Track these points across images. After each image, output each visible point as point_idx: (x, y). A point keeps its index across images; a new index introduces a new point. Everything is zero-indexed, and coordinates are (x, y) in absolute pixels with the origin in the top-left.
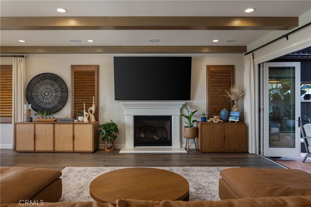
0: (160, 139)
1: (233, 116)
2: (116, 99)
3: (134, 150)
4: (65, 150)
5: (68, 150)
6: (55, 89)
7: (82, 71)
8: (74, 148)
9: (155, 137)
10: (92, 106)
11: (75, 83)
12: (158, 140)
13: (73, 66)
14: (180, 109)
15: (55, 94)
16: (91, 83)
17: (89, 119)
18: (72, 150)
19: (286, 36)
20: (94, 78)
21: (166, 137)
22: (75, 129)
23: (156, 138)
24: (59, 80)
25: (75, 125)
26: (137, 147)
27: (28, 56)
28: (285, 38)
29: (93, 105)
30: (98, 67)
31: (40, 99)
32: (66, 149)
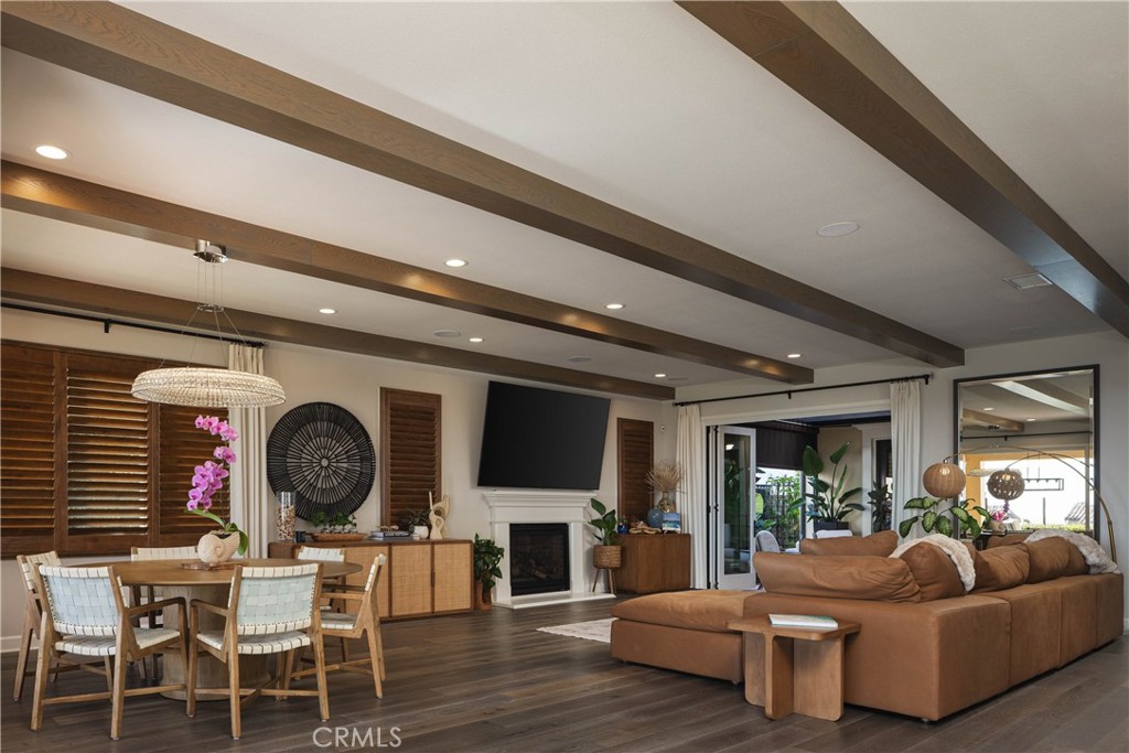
1: (670, 522)
4: (414, 612)
5: (421, 611)
6: (346, 452)
7: (408, 406)
8: (433, 606)
11: (391, 436)
15: (346, 465)
16: (427, 439)
18: (429, 610)
19: (789, 393)
20: (434, 427)
22: (436, 556)
25: (436, 547)
28: (787, 395)
30: (440, 398)
31: (309, 478)
32: (418, 610)
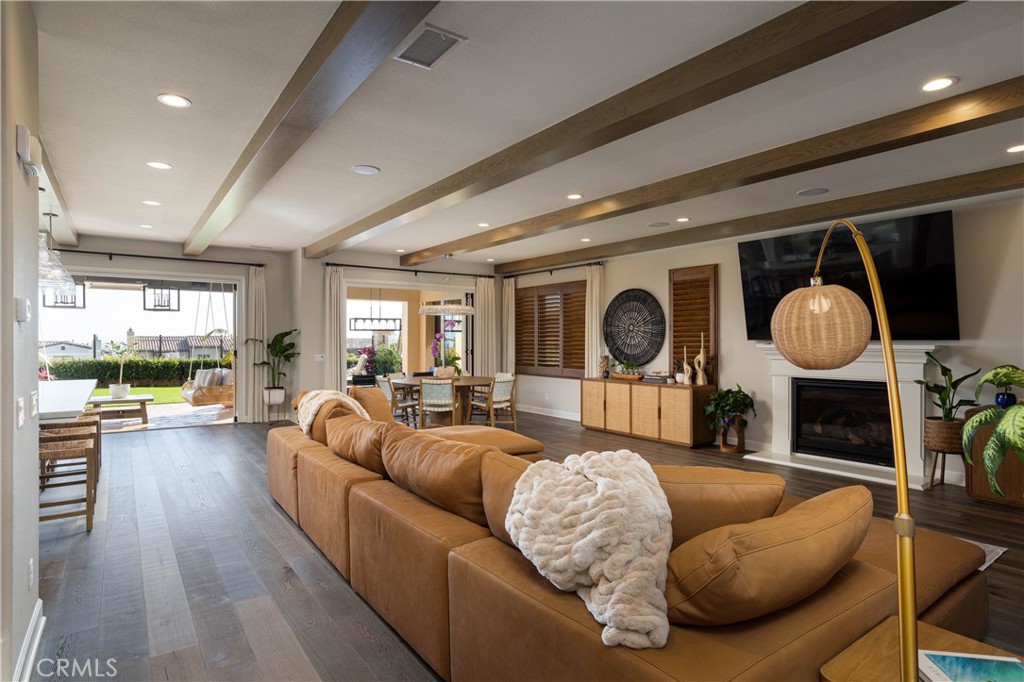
0: (867, 444)
2: (750, 337)
3: (792, 461)
4: (646, 435)
5: (649, 436)
6: (644, 320)
7: (686, 280)
8: (660, 435)
9: (851, 436)
10: (699, 353)
11: (674, 305)
12: (859, 445)
13: (672, 272)
14: (922, 366)
15: (643, 329)
16: (703, 303)
17: (693, 377)
18: (654, 436)
20: (709, 292)
21: (883, 440)
22: (662, 397)
23: (854, 439)
24: (650, 300)
25: (662, 389)
26: (800, 455)
27: (606, 261)
29: (701, 350)
30: (716, 268)
31: (623, 338)
